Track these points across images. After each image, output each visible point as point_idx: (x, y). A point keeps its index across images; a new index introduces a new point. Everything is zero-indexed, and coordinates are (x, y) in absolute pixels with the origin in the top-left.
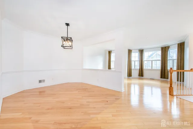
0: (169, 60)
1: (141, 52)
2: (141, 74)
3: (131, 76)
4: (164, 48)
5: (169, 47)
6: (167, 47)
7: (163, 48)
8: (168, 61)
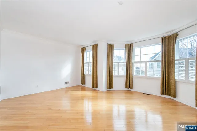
0: (177, 60)
1: (129, 47)
2: (129, 84)
3: (112, 88)
4: (167, 38)
5: (177, 35)
6: (173, 35)
7: (165, 38)
8: (176, 62)
